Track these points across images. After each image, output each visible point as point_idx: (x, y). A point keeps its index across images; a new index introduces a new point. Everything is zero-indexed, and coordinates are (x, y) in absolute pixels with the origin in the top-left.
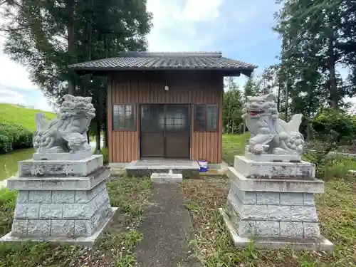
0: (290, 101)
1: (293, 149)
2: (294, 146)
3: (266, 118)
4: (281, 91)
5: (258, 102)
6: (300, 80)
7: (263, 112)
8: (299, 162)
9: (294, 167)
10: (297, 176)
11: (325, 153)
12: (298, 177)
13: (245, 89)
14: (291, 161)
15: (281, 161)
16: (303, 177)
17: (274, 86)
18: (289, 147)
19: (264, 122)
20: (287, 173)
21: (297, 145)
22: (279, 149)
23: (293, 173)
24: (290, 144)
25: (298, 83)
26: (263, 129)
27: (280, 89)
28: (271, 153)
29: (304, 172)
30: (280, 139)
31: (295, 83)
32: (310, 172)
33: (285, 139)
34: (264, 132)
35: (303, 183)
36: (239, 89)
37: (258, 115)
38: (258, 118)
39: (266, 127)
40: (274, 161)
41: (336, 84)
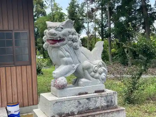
0: (112, 26)
1: (96, 78)
2: (97, 75)
3: (66, 47)
4: (104, 15)
5: (56, 28)
6: (120, 4)
7: (62, 40)
8: (103, 91)
9: (98, 97)
10: (102, 106)
11: (138, 78)
12: (103, 108)
13: (69, 12)
14: (96, 92)
15: (86, 93)
16: (108, 107)
17: (97, 9)
18: (93, 77)
19: (64, 51)
20: (92, 105)
21: (100, 74)
22: (83, 80)
23: (98, 105)
24: (93, 73)
25: (118, 7)
26: (65, 59)
27: (102, 14)
28: (78, 85)
29: (108, 102)
30: (84, 69)
31: (115, 7)
32: (113, 100)
33: (88, 68)
34: (66, 63)
35: (107, 113)
36: (62, 11)
37: (58, 44)
38: (58, 47)
39: (68, 56)
40: (80, 94)
41: (147, 10)
